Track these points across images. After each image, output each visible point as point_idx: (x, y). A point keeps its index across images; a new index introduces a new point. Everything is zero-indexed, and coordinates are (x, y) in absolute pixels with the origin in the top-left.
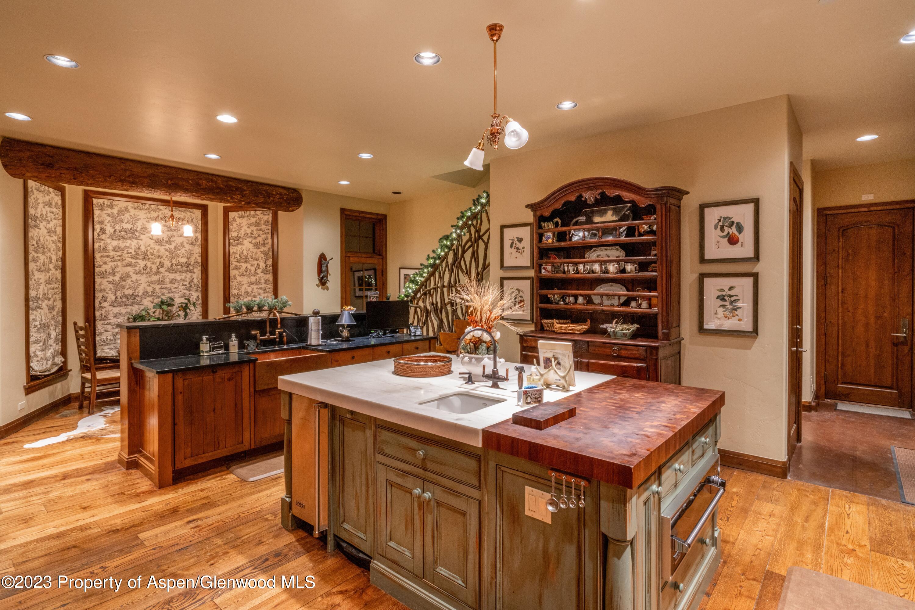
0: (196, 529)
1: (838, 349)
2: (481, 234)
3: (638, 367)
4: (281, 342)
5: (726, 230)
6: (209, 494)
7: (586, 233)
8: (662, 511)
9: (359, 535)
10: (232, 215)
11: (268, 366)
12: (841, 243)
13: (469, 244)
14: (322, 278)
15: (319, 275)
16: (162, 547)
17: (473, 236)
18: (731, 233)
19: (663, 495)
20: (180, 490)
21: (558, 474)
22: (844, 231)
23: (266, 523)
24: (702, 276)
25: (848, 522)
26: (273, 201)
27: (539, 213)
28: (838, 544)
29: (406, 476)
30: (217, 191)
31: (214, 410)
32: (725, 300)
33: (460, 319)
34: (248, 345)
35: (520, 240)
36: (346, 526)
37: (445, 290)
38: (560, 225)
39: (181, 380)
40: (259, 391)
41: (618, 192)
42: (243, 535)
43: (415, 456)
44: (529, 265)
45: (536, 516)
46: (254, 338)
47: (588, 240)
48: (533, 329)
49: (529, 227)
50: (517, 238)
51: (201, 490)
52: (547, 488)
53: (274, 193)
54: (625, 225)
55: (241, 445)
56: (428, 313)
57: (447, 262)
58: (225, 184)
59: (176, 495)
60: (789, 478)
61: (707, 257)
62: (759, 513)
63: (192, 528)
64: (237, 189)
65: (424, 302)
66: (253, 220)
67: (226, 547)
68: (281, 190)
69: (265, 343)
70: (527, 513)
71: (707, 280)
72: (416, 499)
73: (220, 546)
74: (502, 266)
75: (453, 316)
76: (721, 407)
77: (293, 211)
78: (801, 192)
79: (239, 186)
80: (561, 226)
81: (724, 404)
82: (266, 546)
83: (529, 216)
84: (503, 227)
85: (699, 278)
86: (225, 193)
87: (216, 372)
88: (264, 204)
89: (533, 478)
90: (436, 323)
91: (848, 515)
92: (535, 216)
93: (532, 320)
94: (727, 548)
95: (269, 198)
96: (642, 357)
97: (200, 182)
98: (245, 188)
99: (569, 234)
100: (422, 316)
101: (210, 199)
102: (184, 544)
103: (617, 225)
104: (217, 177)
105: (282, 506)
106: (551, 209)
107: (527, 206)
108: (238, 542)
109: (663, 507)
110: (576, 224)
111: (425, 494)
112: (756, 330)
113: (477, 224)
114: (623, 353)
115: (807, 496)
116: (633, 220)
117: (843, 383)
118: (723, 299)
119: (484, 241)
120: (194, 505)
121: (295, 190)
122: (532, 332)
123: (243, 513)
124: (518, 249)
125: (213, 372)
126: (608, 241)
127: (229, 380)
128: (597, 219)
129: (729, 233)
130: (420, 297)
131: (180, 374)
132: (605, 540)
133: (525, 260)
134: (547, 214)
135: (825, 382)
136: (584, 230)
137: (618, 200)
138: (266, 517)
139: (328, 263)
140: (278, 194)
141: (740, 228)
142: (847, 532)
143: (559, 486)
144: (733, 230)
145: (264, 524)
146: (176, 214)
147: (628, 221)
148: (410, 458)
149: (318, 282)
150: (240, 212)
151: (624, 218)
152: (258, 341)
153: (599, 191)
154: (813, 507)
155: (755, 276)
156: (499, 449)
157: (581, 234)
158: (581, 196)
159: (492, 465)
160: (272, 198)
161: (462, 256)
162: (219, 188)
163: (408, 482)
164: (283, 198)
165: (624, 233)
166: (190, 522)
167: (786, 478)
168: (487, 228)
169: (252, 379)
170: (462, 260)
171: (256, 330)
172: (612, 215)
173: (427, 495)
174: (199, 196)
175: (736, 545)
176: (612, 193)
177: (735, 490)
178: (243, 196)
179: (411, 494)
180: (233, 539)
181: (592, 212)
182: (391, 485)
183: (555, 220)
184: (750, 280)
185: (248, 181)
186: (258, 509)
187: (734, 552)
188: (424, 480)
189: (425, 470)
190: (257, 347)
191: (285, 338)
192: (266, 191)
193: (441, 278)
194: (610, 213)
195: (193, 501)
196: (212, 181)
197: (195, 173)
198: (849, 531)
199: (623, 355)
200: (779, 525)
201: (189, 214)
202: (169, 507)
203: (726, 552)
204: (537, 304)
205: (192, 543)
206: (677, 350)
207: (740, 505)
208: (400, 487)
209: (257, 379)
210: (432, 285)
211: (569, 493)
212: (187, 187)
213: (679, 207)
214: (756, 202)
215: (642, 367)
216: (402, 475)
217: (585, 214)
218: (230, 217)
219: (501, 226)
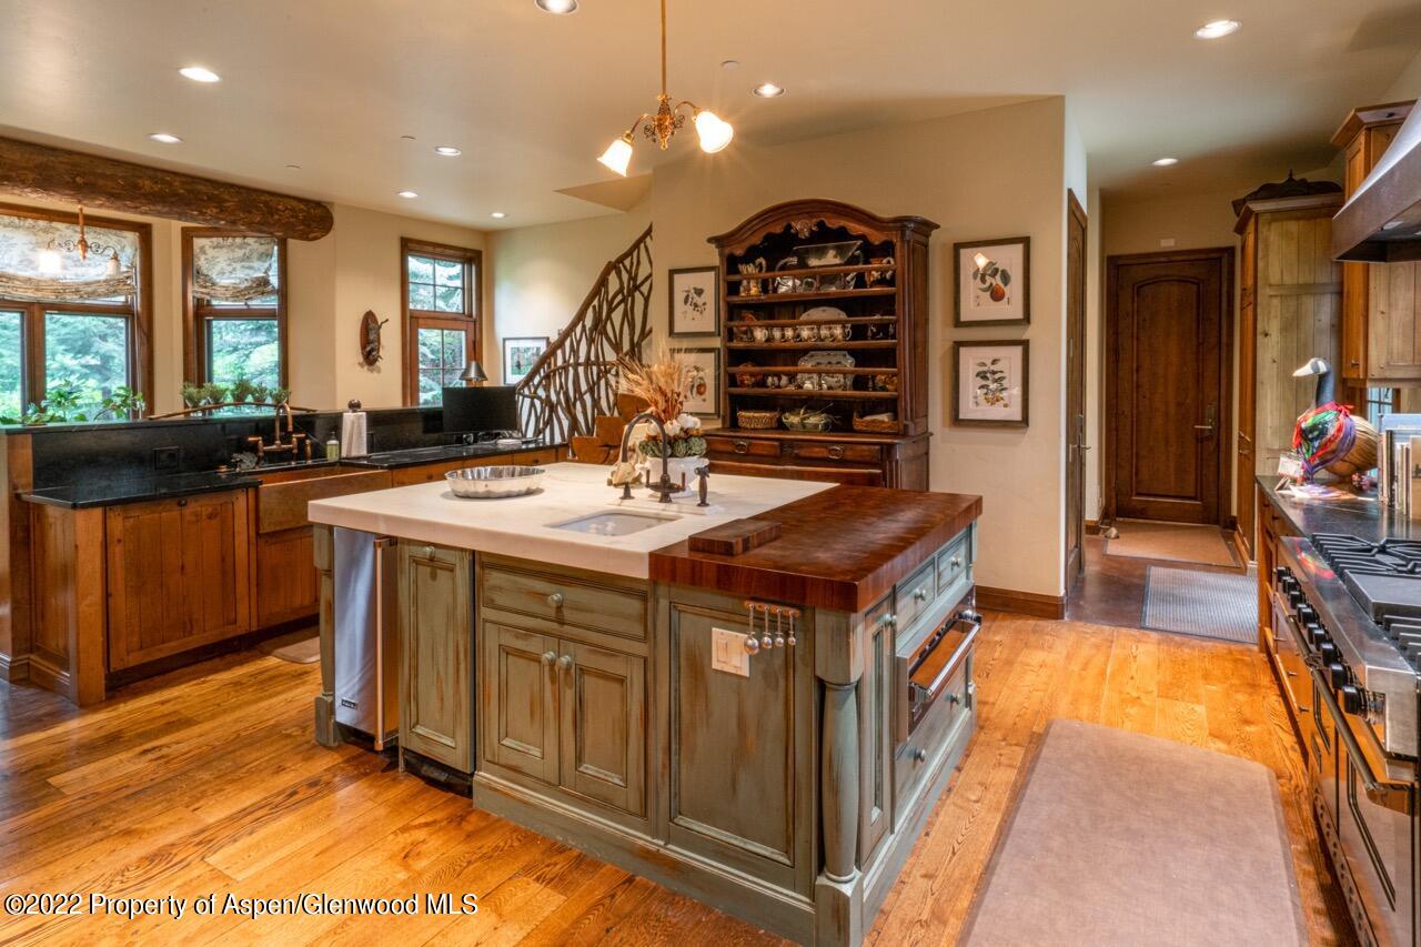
0: (160, 761)
1: (1132, 448)
2: (638, 282)
3: (870, 474)
4: (301, 455)
5: (989, 280)
6: (177, 707)
7: (798, 282)
8: (897, 650)
9: (443, 741)
10: (198, 242)
11: (280, 493)
12: (1136, 305)
13: (620, 297)
14: (370, 353)
15: (363, 347)
16: (97, 794)
17: (625, 285)
18: (994, 284)
19: (899, 627)
20: (122, 705)
21: (757, 605)
22: (1139, 288)
23: (289, 741)
24: (958, 345)
25: (1134, 666)
26: (279, 220)
27: (727, 251)
28: (1121, 692)
29: (531, 636)
30: (173, 199)
31: (183, 567)
32: (987, 379)
33: (605, 414)
34: (241, 461)
35: (699, 292)
36: (420, 730)
37: (581, 369)
38: (764, 269)
39: (120, 519)
40: (268, 534)
41: (843, 223)
42: (247, 761)
43: (546, 604)
44: (713, 330)
45: (727, 669)
46: (253, 448)
47: (800, 291)
48: (720, 426)
49: (713, 273)
50: (695, 289)
51: (163, 703)
52: (742, 626)
53: (280, 207)
54: (853, 271)
55: (234, 626)
56: (553, 408)
57: (584, 326)
58: (187, 187)
59: (114, 714)
60: (1066, 618)
61: (963, 318)
62: (1028, 665)
63: (152, 760)
64: (211, 198)
65: (547, 389)
66: (240, 253)
67: (218, 781)
68: (295, 203)
69: (272, 457)
70: (716, 665)
71: (963, 351)
72: (547, 669)
73: (208, 782)
74: (671, 333)
75: (593, 411)
76: (976, 516)
77: (315, 239)
78: (1084, 231)
79: (216, 192)
80: (767, 271)
81: (981, 512)
82: (292, 774)
83: (713, 256)
84: (672, 273)
85: (954, 348)
86: (188, 205)
87: (185, 505)
88: (263, 224)
89: (724, 616)
90: (566, 424)
91: (1135, 657)
92: (721, 255)
93: (717, 413)
94: (985, 710)
95: (272, 215)
96: (875, 459)
97: (140, 182)
98: (226, 197)
99: (773, 284)
100: (543, 411)
101: (160, 214)
102: (137, 785)
103: (842, 271)
104: (172, 176)
105: (317, 712)
106: (747, 244)
107: (710, 240)
108: (240, 773)
109: (900, 643)
110: (783, 268)
111: (563, 659)
112: (1025, 421)
113: (631, 266)
114: (849, 455)
115: (1086, 638)
116: (865, 264)
117: (1139, 494)
118: (985, 378)
119: (642, 293)
120: (152, 726)
121: (318, 204)
122: (718, 429)
123: (246, 729)
124: (696, 305)
125: (179, 504)
126: (828, 294)
127: (210, 517)
128: (813, 262)
129: (991, 284)
130: (540, 382)
131: (118, 509)
132: (822, 686)
133: (707, 322)
134: (739, 252)
135: (1117, 495)
136: (795, 277)
137: (842, 234)
138: (288, 732)
139: (380, 327)
140: (287, 209)
141: (1006, 278)
142: (1132, 678)
143: (760, 623)
144: (998, 281)
145: (284, 742)
146: (90, 239)
147: (857, 264)
148: (536, 608)
149: (361, 360)
150: (214, 239)
151: (853, 261)
152: (261, 454)
153: (815, 220)
154: (1094, 651)
155: (1025, 344)
156: (673, 578)
157: (790, 283)
158: (789, 227)
159: (664, 604)
160: (276, 217)
161: (609, 316)
162: (178, 195)
163: (533, 645)
164: (297, 217)
165: (853, 283)
166: (145, 752)
167: (1063, 618)
168: (646, 274)
169: (252, 516)
170: (609, 323)
171: (256, 435)
172: (835, 257)
173: (565, 659)
174: (136, 208)
175: (996, 706)
176: (834, 223)
177: (998, 638)
178: (222, 211)
179: (540, 662)
180: (229, 770)
181: (807, 251)
182: (507, 653)
183: (758, 261)
184: (1018, 350)
185: (232, 186)
186: (272, 722)
187: (992, 716)
188: (560, 638)
189: (562, 622)
190: (257, 463)
191: (309, 448)
192: (266, 203)
193: (575, 352)
194: (832, 253)
195: (148, 721)
196: (163, 181)
197: (130, 167)
198: (1135, 676)
199: (849, 458)
200: (1051, 676)
201: (115, 238)
202: (102, 733)
203: (984, 715)
204: (725, 388)
205: (152, 783)
206: (923, 450)
207: (1004, 656)
208: (521, 654)
209: (261, 514)
210: (560, 363)
211: (773, 628)
212: (114, 191)
213: (926, 246)
214: (1026, 241)
215: (876, 474)
216: (526, 635)
217: (795, 254)
218: (195, 247)
219: (670, 271)
